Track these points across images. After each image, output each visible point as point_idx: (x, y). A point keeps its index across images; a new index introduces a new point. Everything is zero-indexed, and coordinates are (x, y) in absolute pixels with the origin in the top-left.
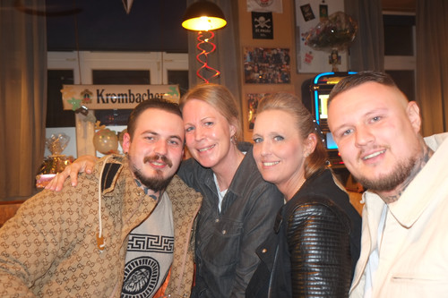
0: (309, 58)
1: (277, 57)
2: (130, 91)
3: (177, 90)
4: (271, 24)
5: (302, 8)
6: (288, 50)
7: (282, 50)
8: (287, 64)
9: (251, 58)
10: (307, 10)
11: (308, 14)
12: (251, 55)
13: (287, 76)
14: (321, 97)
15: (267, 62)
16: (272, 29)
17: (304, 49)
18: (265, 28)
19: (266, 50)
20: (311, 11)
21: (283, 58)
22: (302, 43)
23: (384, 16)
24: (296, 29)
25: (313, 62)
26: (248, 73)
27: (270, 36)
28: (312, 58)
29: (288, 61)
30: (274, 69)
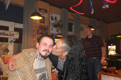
0: (52, 29)
1: (45, 28)
2: (4, 32)
3: (18, 33)
4: (44, 19)
5: (51, 17)
6: (48, 27)
7: (46, 26)
8: (47, 30)
9: (39, 28)
10: (52, 18)
11: (53, 19)
12: (39, 27)
13: (47, 33)
14: (55, 39)
15: (43, 29)
16: (44, 21)
17: (51, 27)
18: (43, 20)
19: (43, 26)
20: (53, 18)
21: (46, 28)
22: (51, 25)
23: (69, 22)
24: (50, 22)
25: (53, 30)
26: (38, 31)
27: (44, 23)
28: (53, 29)
29: (48, 29)
30: (44, 31)
